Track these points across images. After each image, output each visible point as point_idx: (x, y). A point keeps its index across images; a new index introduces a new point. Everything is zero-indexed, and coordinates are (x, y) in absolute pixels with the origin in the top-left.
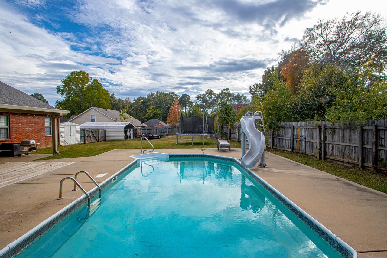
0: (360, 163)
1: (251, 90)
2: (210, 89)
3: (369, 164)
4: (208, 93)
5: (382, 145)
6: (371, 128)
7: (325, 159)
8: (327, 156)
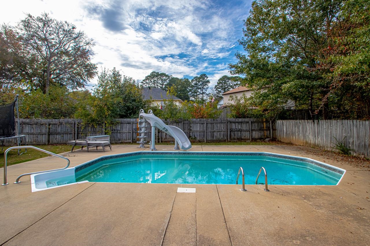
5: (191, 130)
6: (187, 122)
7: (162, 141)
8: (162, 140)
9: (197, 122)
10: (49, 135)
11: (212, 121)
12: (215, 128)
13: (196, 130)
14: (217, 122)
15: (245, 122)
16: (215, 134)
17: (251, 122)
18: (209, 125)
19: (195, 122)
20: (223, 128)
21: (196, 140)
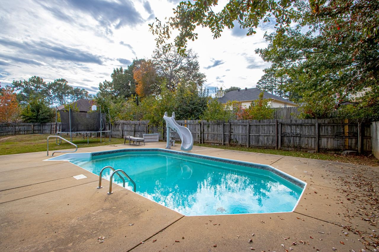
0: (223, 142)
1: (101, 86)
2: (37, 76)
3: (227, 142)
4: (34, 81)
5: (232, 132)
6: (228, 124)
7: (204, 143)
8: (205, 141)
9: (239, 124)
10: (135, 132)
11: (257, 123)
12: (261, 131)
13: (238, 133)
14: (264, 124)
15: (308, 123)
16: (261, 138)
17: (319, 124)
18: (253, 128)
19: (236, 123)
20: (272, 132)
21: (238, 144)
